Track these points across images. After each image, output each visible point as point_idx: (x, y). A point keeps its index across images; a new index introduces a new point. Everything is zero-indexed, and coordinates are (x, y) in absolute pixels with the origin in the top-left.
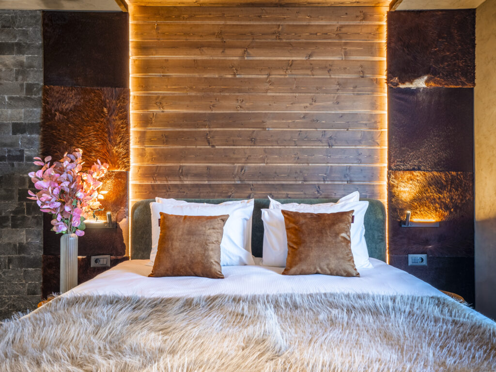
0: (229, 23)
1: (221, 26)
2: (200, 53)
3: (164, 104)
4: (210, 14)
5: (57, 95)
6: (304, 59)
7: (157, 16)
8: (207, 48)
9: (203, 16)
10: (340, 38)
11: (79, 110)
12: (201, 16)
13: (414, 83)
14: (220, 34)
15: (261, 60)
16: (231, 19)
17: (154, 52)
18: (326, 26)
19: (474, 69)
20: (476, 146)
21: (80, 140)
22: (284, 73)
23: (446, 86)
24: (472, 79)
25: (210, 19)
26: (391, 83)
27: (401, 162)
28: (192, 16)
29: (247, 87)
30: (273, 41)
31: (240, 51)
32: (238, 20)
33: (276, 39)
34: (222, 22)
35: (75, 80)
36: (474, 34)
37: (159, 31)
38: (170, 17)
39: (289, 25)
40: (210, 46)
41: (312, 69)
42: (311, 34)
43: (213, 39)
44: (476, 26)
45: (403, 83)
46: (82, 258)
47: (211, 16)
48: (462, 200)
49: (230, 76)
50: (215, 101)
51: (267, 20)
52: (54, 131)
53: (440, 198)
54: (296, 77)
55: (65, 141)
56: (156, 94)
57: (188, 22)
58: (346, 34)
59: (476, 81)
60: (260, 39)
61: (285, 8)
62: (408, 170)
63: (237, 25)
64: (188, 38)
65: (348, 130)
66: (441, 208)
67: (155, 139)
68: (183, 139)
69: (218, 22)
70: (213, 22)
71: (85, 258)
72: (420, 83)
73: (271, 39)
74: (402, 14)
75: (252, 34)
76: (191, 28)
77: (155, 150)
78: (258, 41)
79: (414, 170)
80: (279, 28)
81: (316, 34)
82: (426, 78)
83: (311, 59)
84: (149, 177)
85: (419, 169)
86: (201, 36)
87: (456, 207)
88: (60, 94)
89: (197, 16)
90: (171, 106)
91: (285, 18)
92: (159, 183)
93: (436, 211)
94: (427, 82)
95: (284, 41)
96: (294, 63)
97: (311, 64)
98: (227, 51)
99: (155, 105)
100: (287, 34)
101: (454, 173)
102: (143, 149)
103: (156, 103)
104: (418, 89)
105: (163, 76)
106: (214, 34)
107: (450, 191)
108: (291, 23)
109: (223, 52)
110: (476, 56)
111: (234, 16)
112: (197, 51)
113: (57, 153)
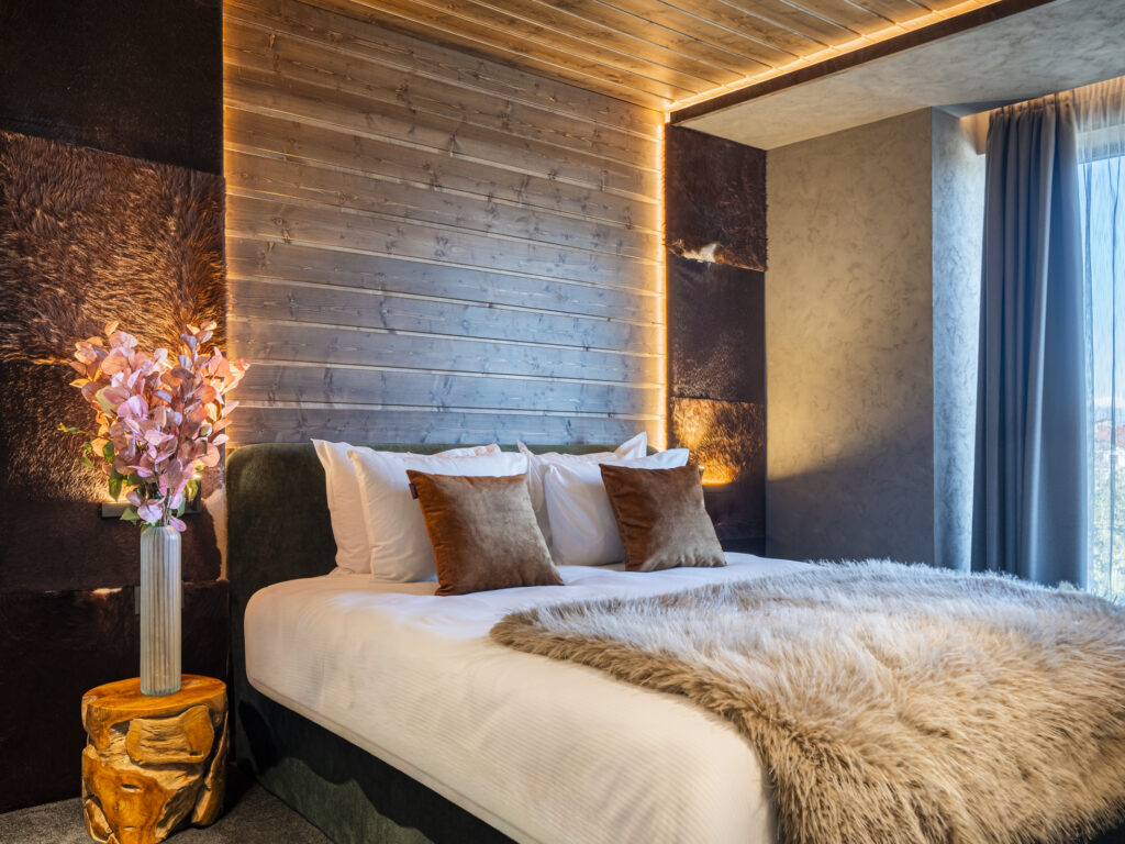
0: (421, 73)
1: (406, 76)
2: (366, 125)
3: (293, 225)
4: (386, 45)
5: (37, 163)
6: (546, 177)
7: (277, 18)
8: (379, 116)
9: (374, 46)
10: (599, 151)
11: (98, 212)
12: (367, 44)
13: (701, 253)
14: (404, 92)
15: (480, 165)
16: (425, 66)
17: (270, 100)
18: (578, 122)
19: (765, 244)
20: (770, 363)
21: (102, 288)
22: (515, 198)
23: (736, 265)
24: (763, 259)
25: (387, 55)
26: (674, 247)
27: (686, 383)
28: (349, 39)
29: (455, 216)
30: (498, 130)
31: (442, 139)
32: (438, 73)
33: (503, 128)
34: (407, 69)
35: (87, 131)
36: (764, 189)
37: (280, 53)
38: (303, 27)
39: (524, 107)
40: (386, 112)
41: (558, 199)
42: (557, 132)
43: (391, 100)
44: (767, 178)
45: (689, 251)
46: (111, 595)
47: (388, 50)
48: (754, 448)
49: (422, 186)
50: (396, 234)
51: (487, 86)
52: (30, 258)
53: (730, 445)
54: (533, 208)
55: (60, 287)
56: (273, 197)
57: (341, 50)
58: (607, 144)
59: (768, 263)
60: (476, 121)
61: (517, 71)
62: (694, 397)
63: (436, 82)
64: (342, 85)
65: (609, 320)
66: (731, 461)
67: (272, 303)
68: (332, 309)
69: (400, 67)
70: (391, 64)
71: (119, 593)
72: (707, 255)
73: (494, 126)
74: (686, 133)
75: (463, 107)
76: (348, 65)
77: (272, 327)
78: (471, 123)
79: (701, 397)
80: (507, 107)
81: (564, 135)
82: (714, 246)
83: (557, 179)
84: (258, 391)
85: (707, 397)
86: (369, 88)
87: (748, 459)
88: (46, 161)
89: (360, 42)
90: (306, 232)
91: (517, 91)
92: (279, 405)
93: (727, 465)
94: (716, 253)
95: (515, 134)
96: (531, 181)
97: (558, 190)
98: (420, 134)
99: (272, 224)
100: (521, 123)
101: (745, 405)
102: (244, 323)
103: (274, 220)
104: (705, 263)
105: (288, 159)
106: (392, 89)
107: (741, 434)
108: (525, 103)
109: (411, 132)
110: (769, 223)
111: (429, 62)
112: (361, 119)
113: (39, 317)
